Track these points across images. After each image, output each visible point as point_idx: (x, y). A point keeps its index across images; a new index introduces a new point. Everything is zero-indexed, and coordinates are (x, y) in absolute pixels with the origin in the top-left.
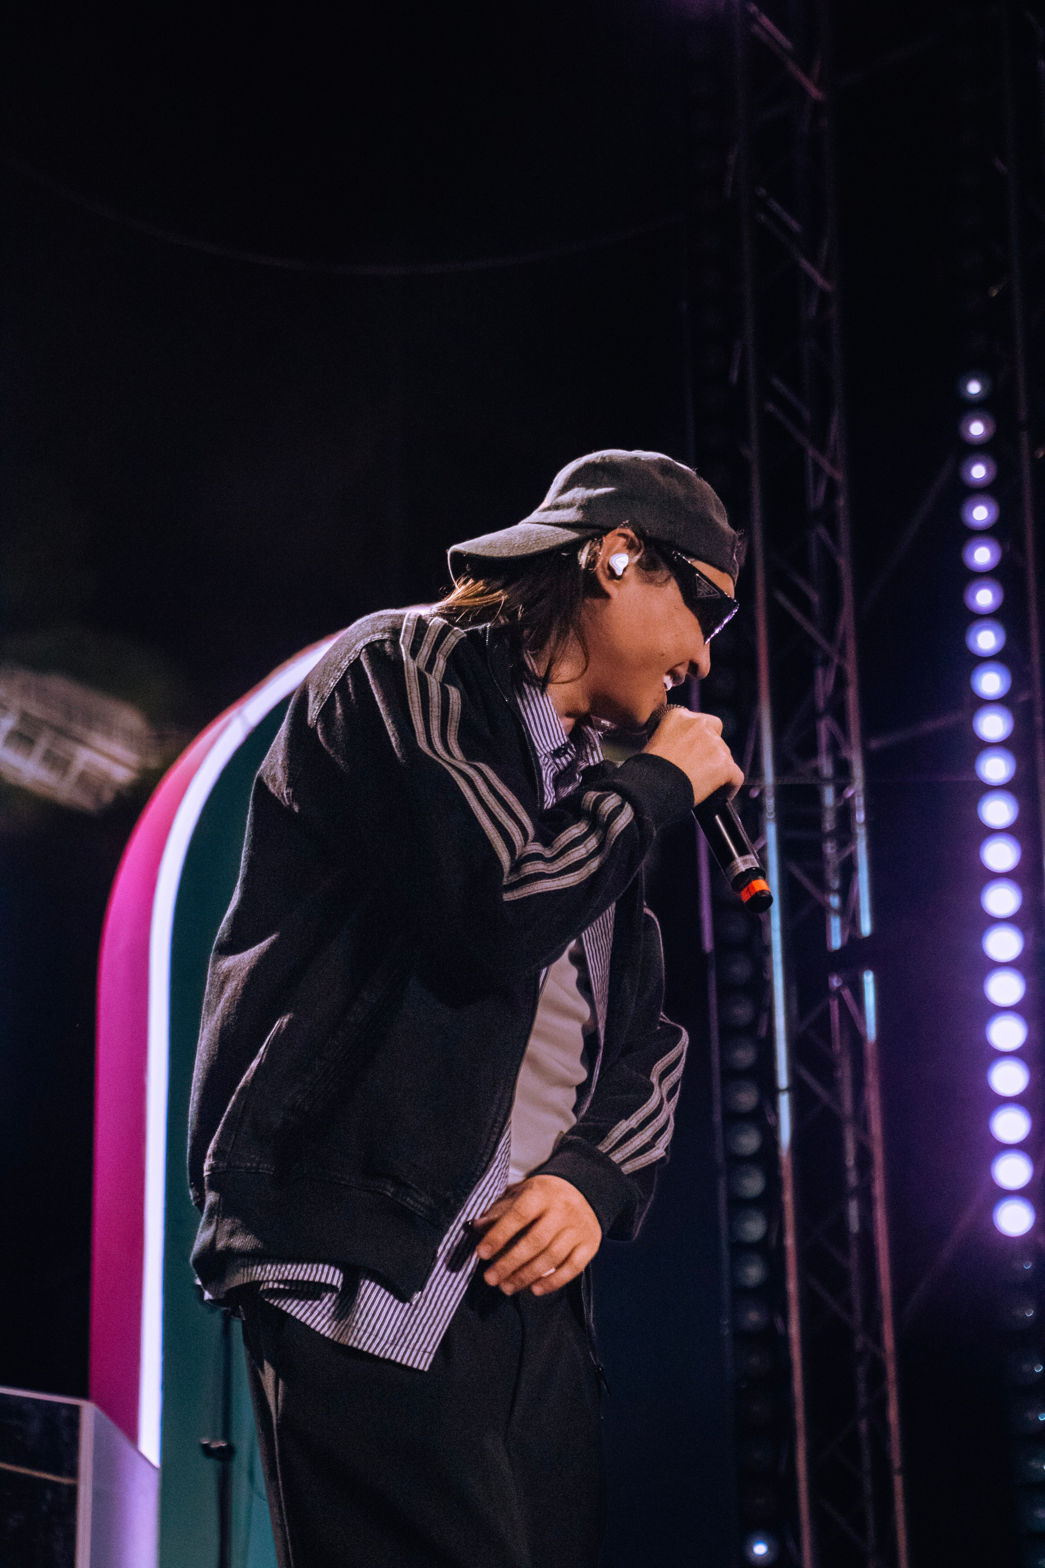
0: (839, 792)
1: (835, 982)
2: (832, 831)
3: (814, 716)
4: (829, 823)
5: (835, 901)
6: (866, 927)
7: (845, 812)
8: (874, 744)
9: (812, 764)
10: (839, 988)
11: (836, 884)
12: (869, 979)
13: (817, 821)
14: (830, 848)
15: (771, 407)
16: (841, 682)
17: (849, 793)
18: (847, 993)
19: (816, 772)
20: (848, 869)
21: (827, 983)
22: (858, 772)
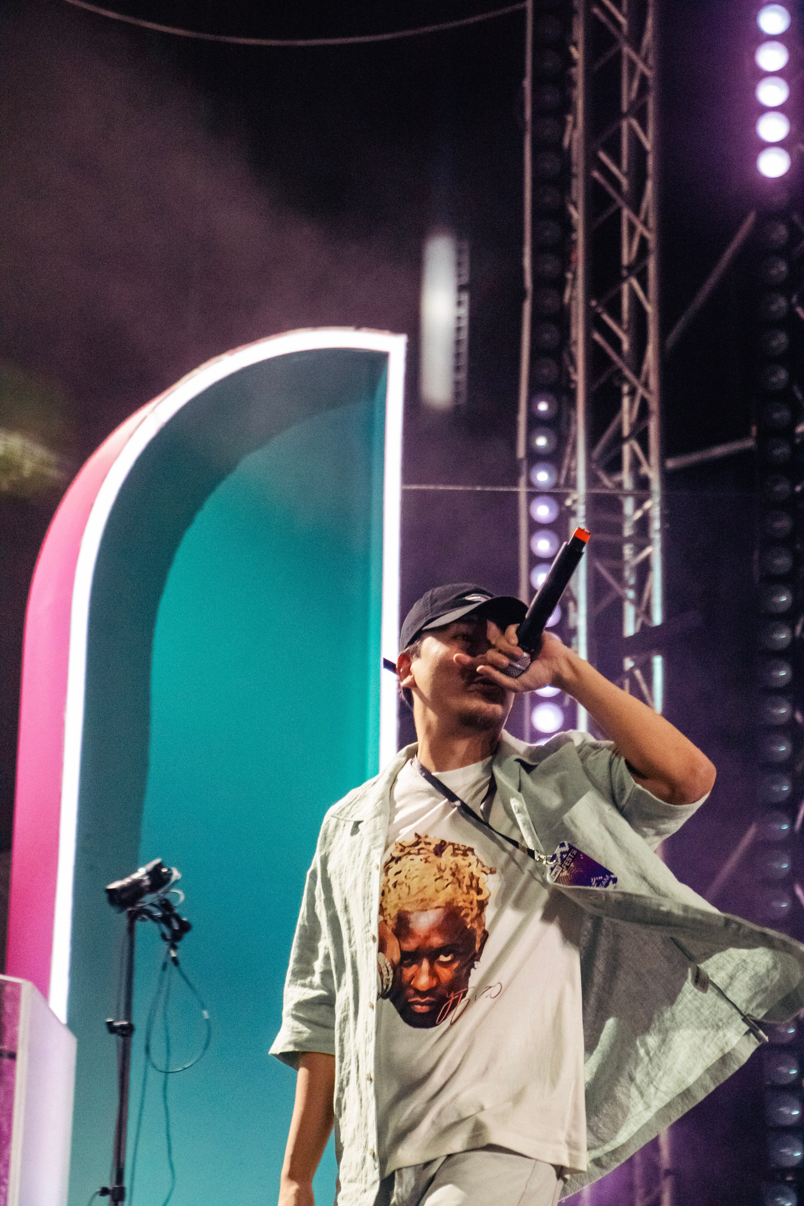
0: (639, 504)
1: (628, 664)
2: (630, 537)
3: (619, 439)
4: (628, 531)
5: (631, 594)
6: (657, 618)
7: (643, 524)
8: (670, 464)
9: (617, 478)
10: (632, 669)
11: (632, 581)
12: (658, 662)
13: (618, 529)
14: (628, 550)
15: (596, 174)
16: (644, 411)
17: (647, 505)
18: (638, 673)
19: (620, 485)
20: (644, 569)
21: (621, 664)
22: (656, 486)
